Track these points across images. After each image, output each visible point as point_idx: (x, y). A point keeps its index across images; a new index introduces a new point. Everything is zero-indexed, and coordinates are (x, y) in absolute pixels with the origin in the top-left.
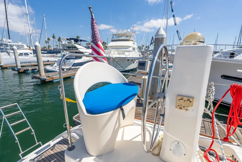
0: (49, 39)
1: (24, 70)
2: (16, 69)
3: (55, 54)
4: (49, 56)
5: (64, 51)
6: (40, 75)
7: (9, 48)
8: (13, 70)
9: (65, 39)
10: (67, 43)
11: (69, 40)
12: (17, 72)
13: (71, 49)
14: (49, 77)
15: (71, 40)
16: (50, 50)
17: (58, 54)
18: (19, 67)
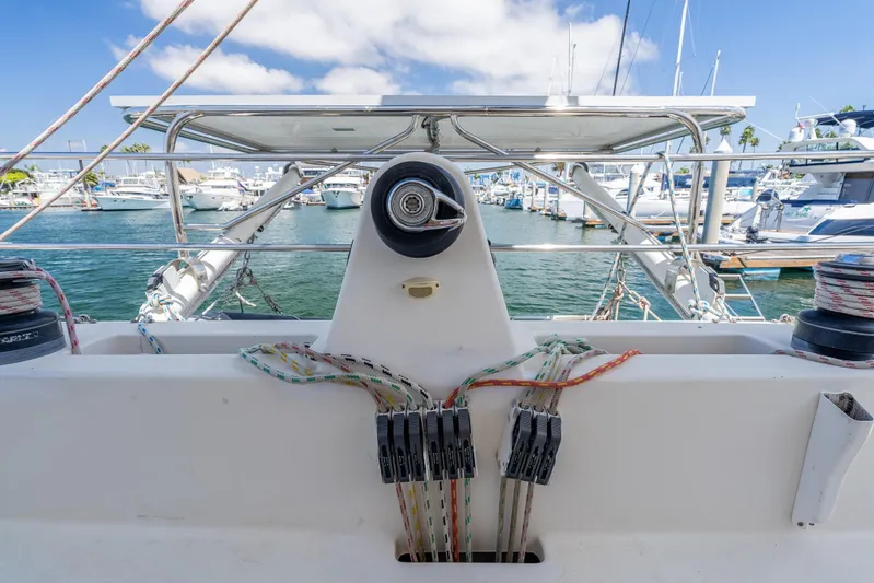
9: (813, 121)
11: (832, 123)
14: (733, 254)
15: (842, 120)
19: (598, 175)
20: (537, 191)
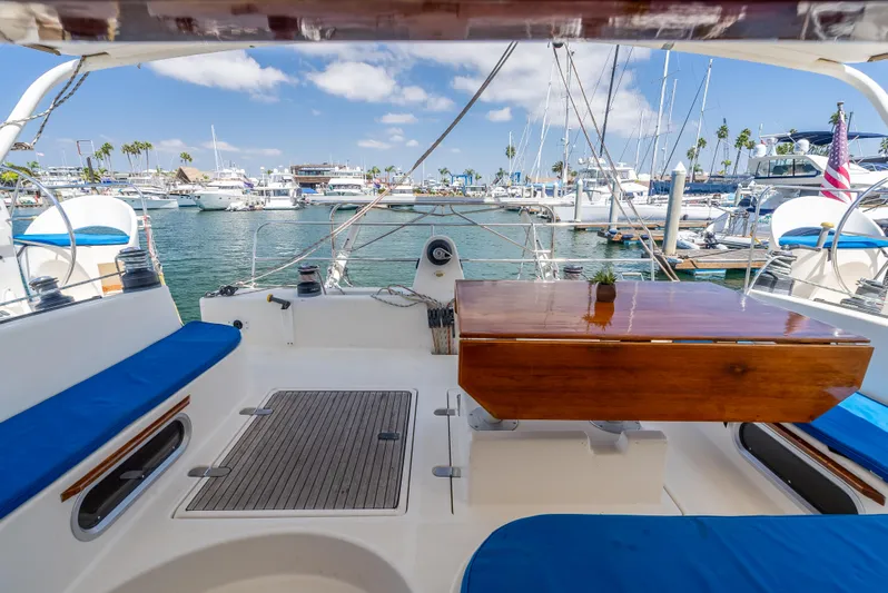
0: (702, 143)
1: (623, 238)
2: (607, 233)
3: (711, 196)
4: (692, 202)
5: (752, 184)
6: (664, 251)
7: (595, 180)
8: (601, 234)
9: (773, 139)
10: (775, 154)
11: (790, 141)
12: (606, 240)
13: (785, 174)
14: (687, 257)
15: (797, 139)
16: (698, 181)
17: (722, 196)
18: (614, 229)
19: (591, 180)
20: (535, 193)
